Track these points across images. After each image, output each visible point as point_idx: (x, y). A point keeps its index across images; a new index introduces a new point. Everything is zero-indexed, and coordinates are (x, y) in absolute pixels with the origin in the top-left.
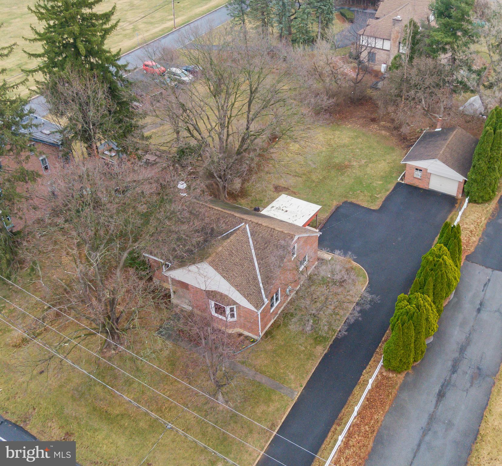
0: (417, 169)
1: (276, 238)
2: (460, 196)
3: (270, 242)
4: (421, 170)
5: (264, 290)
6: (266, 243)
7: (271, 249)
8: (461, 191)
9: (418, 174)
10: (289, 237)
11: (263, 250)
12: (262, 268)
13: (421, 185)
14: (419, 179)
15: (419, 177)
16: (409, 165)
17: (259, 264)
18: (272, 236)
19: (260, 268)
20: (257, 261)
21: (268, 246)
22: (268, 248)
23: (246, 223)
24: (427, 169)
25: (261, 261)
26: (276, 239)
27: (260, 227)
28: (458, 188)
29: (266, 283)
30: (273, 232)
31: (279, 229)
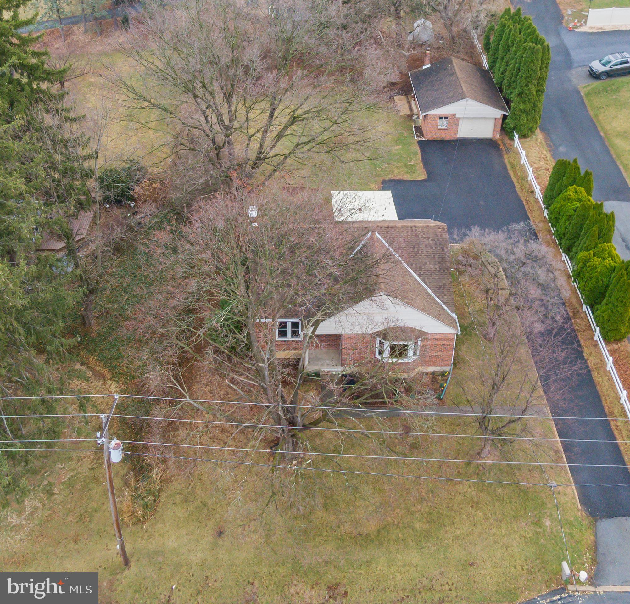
0: (441, 118)
1: (424, 236)
2: (498, 136)
3: (418, 244)
4: (446, 118)
5: (445, 303)
6: (414, 248)
7: (424, 252)
8: (499, 129)
9: (443, 124)
10: (440, 230)
11: (414, 257)
12: (426, 280)
13: (447, 136)
14: (445, 129)
15: (444, 127)
16: (431, 115)
17: (419, 275)
18: (416, 236)
19: (423, 280)
20: (415, 273)
21: (418, 250)
22: (420, 252)
23: (373, 232)
24: (455, 114)
25: (420, 271)
26: (424, 238)
27: (395, 230)
28: (495, 126)
29: (443, 295)
30: (416, 230)
31: (421, 225)
